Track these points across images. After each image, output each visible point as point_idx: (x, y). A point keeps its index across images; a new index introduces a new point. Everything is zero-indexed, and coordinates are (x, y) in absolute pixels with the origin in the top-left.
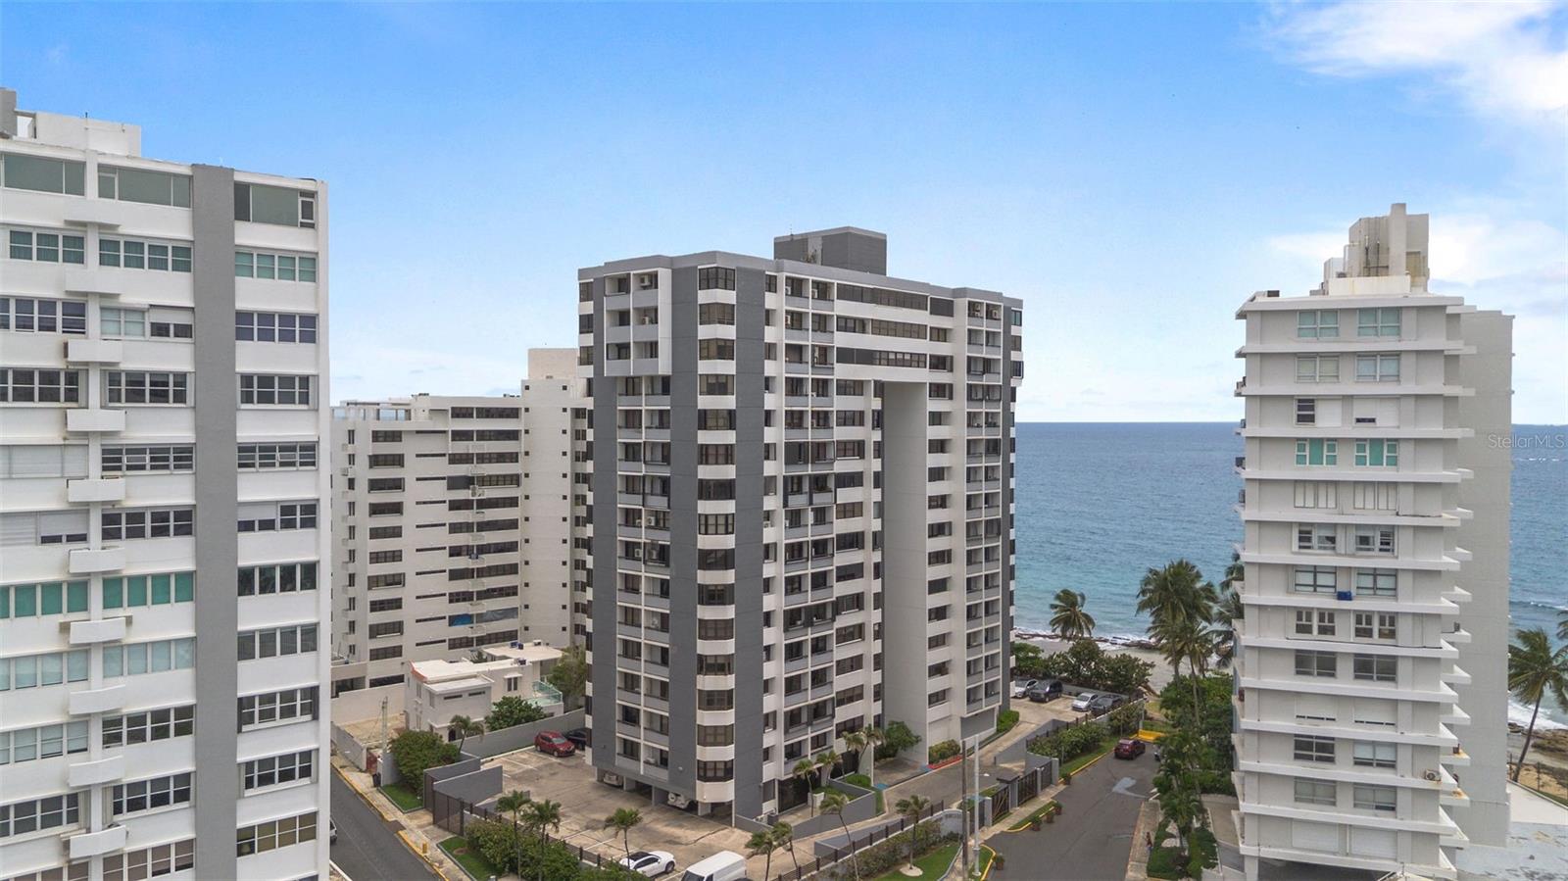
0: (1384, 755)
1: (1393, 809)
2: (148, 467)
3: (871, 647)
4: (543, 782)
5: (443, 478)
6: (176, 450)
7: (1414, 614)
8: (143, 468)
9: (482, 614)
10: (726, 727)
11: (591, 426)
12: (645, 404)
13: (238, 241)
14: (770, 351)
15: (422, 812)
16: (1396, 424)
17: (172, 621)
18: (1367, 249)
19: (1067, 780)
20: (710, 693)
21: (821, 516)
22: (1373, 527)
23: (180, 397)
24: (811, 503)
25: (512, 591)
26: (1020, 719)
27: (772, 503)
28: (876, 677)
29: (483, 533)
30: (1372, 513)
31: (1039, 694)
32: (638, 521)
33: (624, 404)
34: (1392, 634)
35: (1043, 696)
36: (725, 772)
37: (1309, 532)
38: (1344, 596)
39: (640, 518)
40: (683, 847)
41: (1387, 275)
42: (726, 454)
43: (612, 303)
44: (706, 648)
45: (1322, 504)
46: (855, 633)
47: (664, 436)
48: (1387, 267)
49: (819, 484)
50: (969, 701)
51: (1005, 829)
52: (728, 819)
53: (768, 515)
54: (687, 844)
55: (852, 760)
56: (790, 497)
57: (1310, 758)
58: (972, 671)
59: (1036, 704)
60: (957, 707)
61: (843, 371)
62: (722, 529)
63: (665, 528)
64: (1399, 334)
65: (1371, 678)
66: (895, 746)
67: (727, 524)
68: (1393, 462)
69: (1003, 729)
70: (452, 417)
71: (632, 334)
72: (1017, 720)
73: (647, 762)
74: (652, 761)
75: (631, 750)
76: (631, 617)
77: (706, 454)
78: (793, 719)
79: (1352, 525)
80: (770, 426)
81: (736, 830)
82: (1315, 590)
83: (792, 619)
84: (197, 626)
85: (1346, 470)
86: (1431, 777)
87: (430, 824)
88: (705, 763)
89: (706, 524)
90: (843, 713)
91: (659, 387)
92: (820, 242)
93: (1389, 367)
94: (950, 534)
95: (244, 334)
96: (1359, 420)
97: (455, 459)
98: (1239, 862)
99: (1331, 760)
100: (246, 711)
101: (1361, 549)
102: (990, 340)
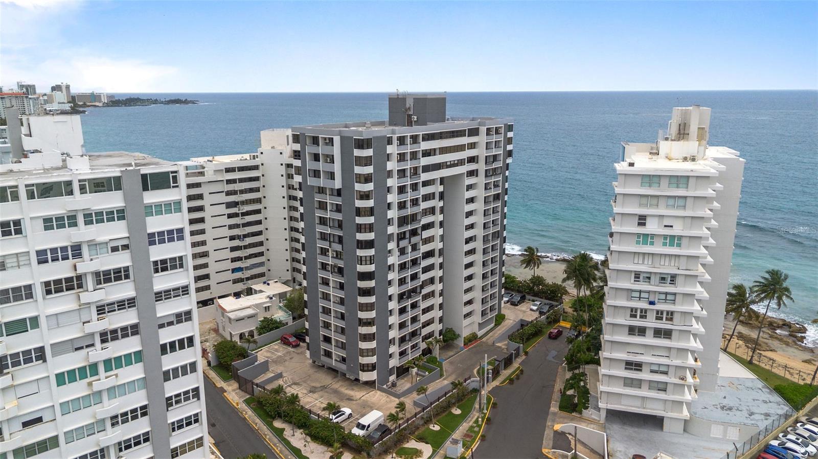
0: (663, 369)
1: (665, 391)
2: (117, 310)
3: (438, 300)
4: (287, 363)
5: (224, 203)
6: (128, 300)
7: (682, 312)
8: (115, 310)
9: (247, 267)
10: (372, 349)
11: (302, 205)
12: (329, 200)
13: (145, 202)
14: (389, 174)
15: (233, 381)
16: (682, 229)
17: (135, 372)
18: (680, 125)
19: (526, 353)
20: (365, 335)
21: (415, 248)
22: (668, 274)
23: (127, 277)
24: (410, 243)
25: (261, 254)
26: (506, 317)
27: (392, 246)
28: (440, 314)
29: (245, 228)
30: (668, 268)
31: (515, 302)
32: (327, 253)
33: (318, 198)
34: (671, 319)
35: (517, 303)
36: (372, 367)
37: (639, 275)
38: (652, 303)
39: (328, 252)
40: (355, 402)
41: (687, 140)
42: (370, 228)
43: (310, 149)
44: (362, 315)
45: (646, 262)
46: (432, 294)
47: (339, 216)
48: (688, 134)
49: (414, 233)
50: (482, 315)
51: (498, 384)
52: (374, 384)
53: (390, 252)
54: (356, 400)
55: (427, 351)
56: (400, 242)
57: (632, 369)
58: (484, 302)
59: (513, 307)
60: (477, 318)
61: (425, 177)
62: (368, 262)
63: (340, 259)
64: (687, 188)
65: (661, 337)
66: (448, 338)
67: (371, 260)
68: (679, 245)
69: (498, 324)
71: (321, 166)
72: (504, 318)
73: (336, 360)
74: (338, 360)
75: (328, 354)
76: (326, 297)
77: (360, 228)
78: (403, 340)
79: (658, 273)
80: (390, 210)
81: (378, 391)
82: (640, 300)
83: (401, 297)
84: (145, 372)
85: (658, 249)
86: (682, 379)
87: (237, 389)
88: (363, 364)
89: (361, 260)
90: (425, 332)
91: (335, 193)
92: (412, 100)
93: (681, 202)
94: (475, 241)
95: (152, 243)
96: (665, 226)
97: (229, 193)
98: (598, 409)
99: (640, 371)
100: (169, 402)
101: (661, 283)
102: (497, 144)
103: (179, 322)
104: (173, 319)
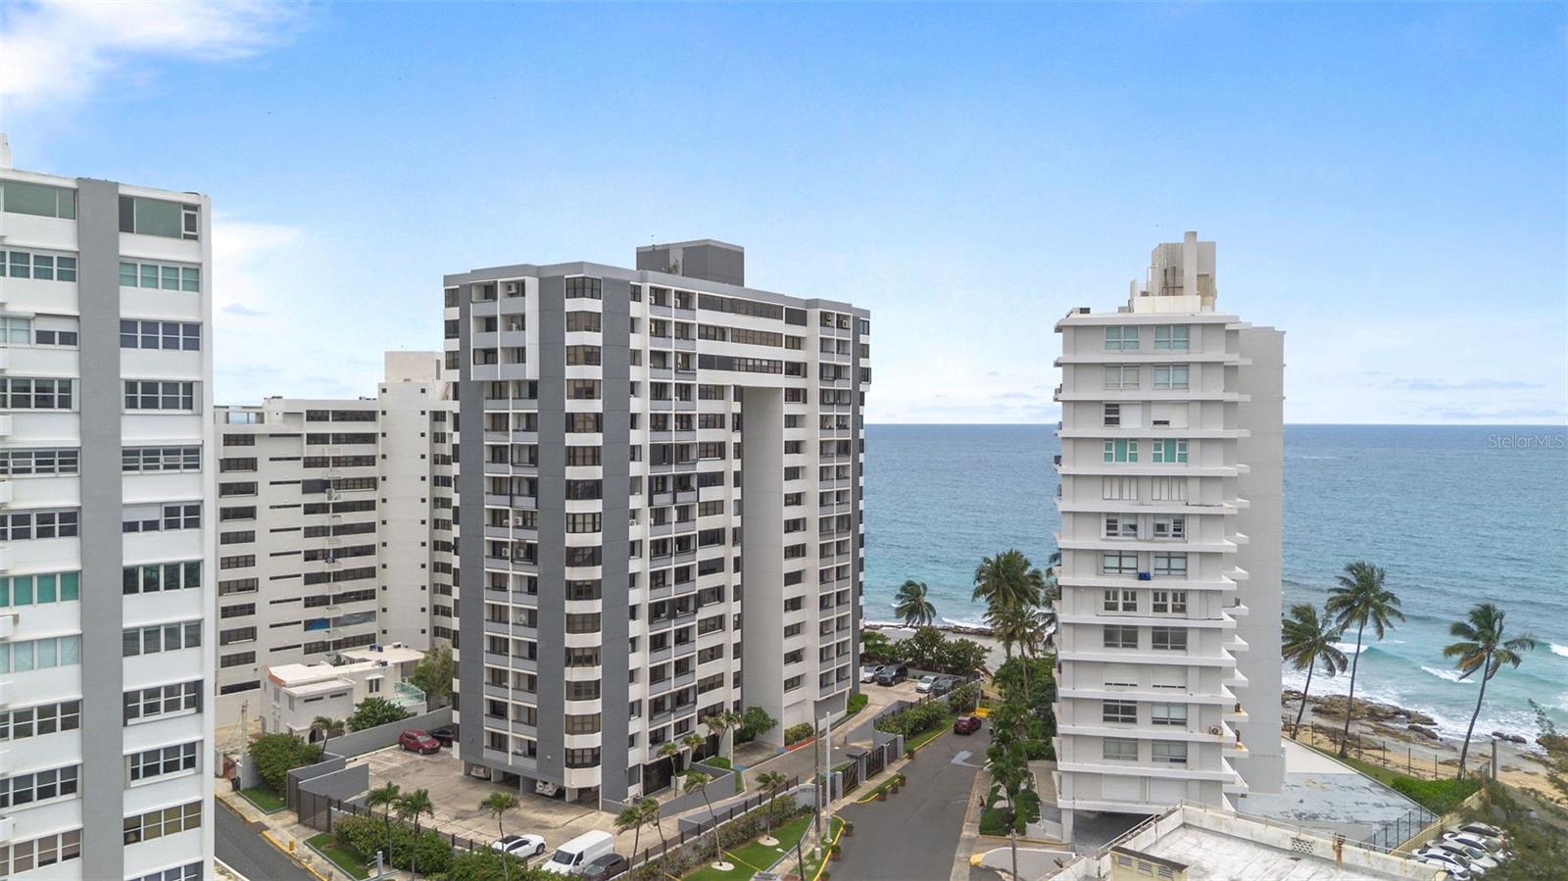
0: (1176, 714)
1: (1185, 761)
2: (34, 470)
3: (730, 637)
4: (410, 778)
5: (298, 482)
6: (61, 454)
7: (1201, 591)
8: (29, 471)
9: (338, 618)
10: (593, 716)
11: (456, 429)
12: (512, 408)
13: (121, 252)
14: (635, 357)
15: (286, 812)
16: (1186, 426)
17: (59, 619)
18: (1165, 271)
19: (911, 754)
20: (578, 684)
21: (684, 514)
22: (1167, 516)
23: (65, 403)
24: (675, 502)
25: (369, 595)
26: (869, 701)
27: (638, 501)
28: (736, 665)
29: (340, 537)
30: (1166, 503)
31: (886, 679)
32: (505, 521)
33: (491, 407)
34: (1183, 609)
35: (889, 680)
36: (593, 758)
37: (1116, 521)
38: (1144, 577)
39: (507, 518)
40: (553, 831)
41: (1181, 295)
42: (593, 456)
43: (479, 309)
44: (575, 641)
45: (1126, 496)
46: (718, 623)
47: (531, 438)
48: (1182, 287)
49: (683, 483)
50: (821, 686)
51: (855, 801)
52: (595, 803)
53: (634, 514)
54: (555, 827)
55: (714, 742)
56: (655, 496)
57: (1116, 720)
58: (825, 658)
59: (883, 688)
60: (811, 692)
61: (705, 377)
62: (589, 527)
63: (532, 528)
64: (1188, 348)
65: (1166, 648)
66: (753, 730)
67: (594, 522)
68: (1184, 458)
69: (853, 712)
70: (308, 420)
71: (499, 339)
72: (866, 702)
73: (515, 754)
74: (520, 751)
75: (499, 742)
76: (499, 614)
77: (574, 456)
78: (657, 706)
79: (1150, 514)
80: (635, 429)
81: (603, 813)
82: (1120, 572)
83: (657, 611)
84: (83, 623)
85: (1145, 467)
86: (1215, 732)
87: (295, 823)
88: (573, 751)
89: (574, 523)
90: (705, 700)
91: (526, 391)
92: (681, 252)
93: (1180, 376)
94: (805, 530)
95: (128, 342)
96: (1156, 423)
97: (310, 463)
98: (1057, 816)
99: (1133, 721)
100: (130, 706)
101: (1158, 535)
102: (841, 348)
103: (172, 525)
104: (158, 515)
